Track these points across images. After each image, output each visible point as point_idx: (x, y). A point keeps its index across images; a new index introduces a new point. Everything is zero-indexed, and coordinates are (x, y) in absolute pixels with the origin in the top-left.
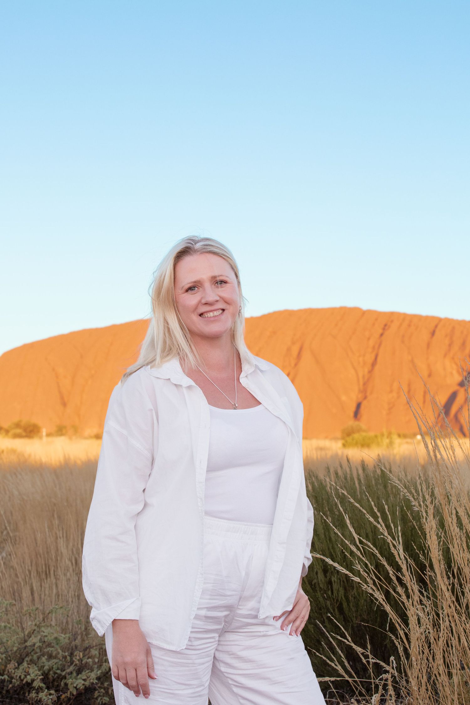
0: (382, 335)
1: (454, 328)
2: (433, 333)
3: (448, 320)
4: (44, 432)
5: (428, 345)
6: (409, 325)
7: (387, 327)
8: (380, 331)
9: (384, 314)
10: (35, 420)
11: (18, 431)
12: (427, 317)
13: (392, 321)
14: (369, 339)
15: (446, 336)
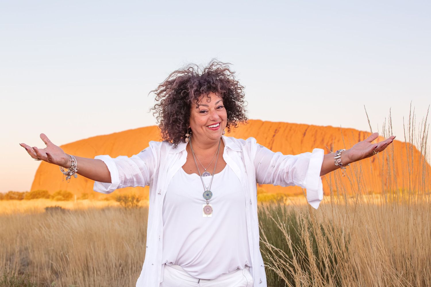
0: (274, 136)
1: (317, 131)
2: (304, 134)
3: (313, 127)
4: (75, 197)
5: (302, 142)
6: (290, 130)
7: (277, 131)
8: (273, 134)
9: (275, 123)
10: (69, 190)
11: (60, 197)
12: (301, 125)
13: (280, 128)
14: (266, 138)
15: (312, 136)
